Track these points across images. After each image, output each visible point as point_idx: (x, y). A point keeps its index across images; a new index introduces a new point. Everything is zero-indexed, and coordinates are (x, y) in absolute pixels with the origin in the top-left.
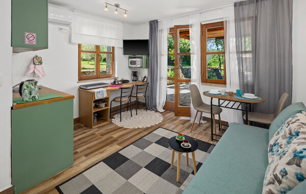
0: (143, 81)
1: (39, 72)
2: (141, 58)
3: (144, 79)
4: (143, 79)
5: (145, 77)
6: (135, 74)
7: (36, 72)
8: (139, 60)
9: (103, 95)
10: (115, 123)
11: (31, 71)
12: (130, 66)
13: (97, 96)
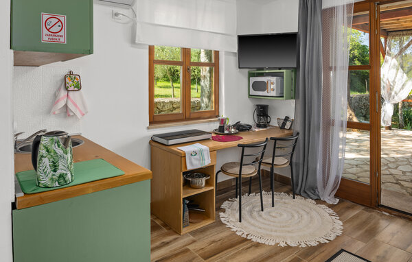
0: (282, 127)
1: (75, 105)
2: (281, 75)
3: (284, 124)
4: (281, 122)
5: (287, 119)
6: (263, 112)
7: (70, 106)
8: (274, 79)
9: (203, 160)
10: (229, 225)
11: (61, 104)
12: (253, 92)
13: (191, 163)
